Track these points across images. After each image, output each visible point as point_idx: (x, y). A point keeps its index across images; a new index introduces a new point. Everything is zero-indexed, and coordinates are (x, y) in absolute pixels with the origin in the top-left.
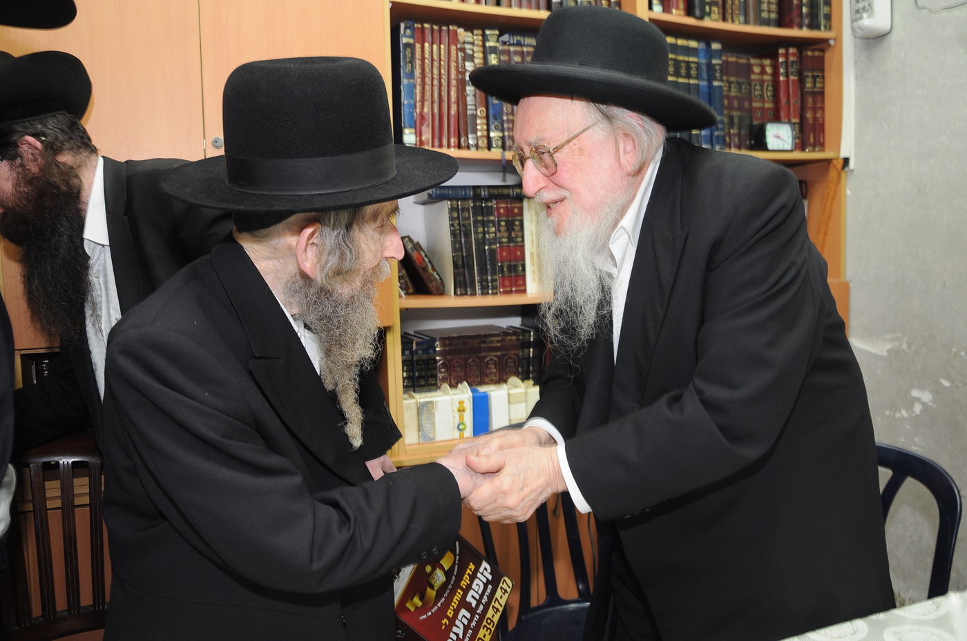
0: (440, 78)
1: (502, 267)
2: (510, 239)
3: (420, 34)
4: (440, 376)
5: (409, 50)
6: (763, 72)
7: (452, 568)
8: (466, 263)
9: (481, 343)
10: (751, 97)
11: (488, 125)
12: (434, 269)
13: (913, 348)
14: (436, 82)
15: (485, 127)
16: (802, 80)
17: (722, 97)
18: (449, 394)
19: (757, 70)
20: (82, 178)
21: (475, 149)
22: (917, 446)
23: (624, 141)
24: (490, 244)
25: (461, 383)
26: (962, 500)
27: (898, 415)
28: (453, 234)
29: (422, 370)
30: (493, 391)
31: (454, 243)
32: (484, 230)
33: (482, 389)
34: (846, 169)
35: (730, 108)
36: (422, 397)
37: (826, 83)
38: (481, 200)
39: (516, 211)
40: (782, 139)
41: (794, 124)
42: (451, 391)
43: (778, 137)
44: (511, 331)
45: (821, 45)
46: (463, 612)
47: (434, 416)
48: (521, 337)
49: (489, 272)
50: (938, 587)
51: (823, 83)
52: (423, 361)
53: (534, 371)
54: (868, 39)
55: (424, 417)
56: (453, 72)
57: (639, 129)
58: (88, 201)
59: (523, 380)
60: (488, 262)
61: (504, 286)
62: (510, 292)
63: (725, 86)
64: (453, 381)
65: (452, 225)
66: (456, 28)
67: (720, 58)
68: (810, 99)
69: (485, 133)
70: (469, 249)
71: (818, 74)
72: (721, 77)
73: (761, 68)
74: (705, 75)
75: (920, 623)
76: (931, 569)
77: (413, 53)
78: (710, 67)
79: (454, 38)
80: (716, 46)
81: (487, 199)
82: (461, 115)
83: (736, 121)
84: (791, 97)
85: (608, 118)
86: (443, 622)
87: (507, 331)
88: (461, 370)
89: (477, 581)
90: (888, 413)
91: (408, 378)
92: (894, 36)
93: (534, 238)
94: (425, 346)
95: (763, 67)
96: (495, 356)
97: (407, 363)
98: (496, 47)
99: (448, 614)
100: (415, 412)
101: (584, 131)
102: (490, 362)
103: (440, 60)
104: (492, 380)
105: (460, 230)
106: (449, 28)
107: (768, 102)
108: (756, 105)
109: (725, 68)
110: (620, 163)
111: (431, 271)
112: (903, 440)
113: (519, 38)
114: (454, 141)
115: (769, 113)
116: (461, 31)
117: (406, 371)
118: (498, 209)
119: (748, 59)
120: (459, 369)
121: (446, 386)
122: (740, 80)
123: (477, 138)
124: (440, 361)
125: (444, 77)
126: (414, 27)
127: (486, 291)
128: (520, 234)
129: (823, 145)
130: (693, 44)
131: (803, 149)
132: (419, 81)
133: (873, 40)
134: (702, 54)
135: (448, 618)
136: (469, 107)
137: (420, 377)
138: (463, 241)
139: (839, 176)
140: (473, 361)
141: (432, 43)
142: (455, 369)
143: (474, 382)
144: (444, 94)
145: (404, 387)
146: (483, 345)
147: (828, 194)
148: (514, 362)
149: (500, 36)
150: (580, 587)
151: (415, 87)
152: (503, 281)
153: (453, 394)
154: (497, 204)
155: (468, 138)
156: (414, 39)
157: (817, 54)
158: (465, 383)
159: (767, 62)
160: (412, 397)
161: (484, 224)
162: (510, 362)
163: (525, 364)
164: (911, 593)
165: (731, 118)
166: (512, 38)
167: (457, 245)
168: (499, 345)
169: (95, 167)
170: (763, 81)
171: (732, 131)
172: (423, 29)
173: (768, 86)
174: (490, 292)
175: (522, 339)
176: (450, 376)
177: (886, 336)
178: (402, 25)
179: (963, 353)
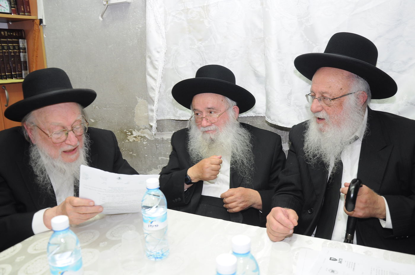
34: (42, 25)
129: (29, 12)
131: (19, 14)
139: (39, 28)
147: (35, 37)
179: (97, 107)
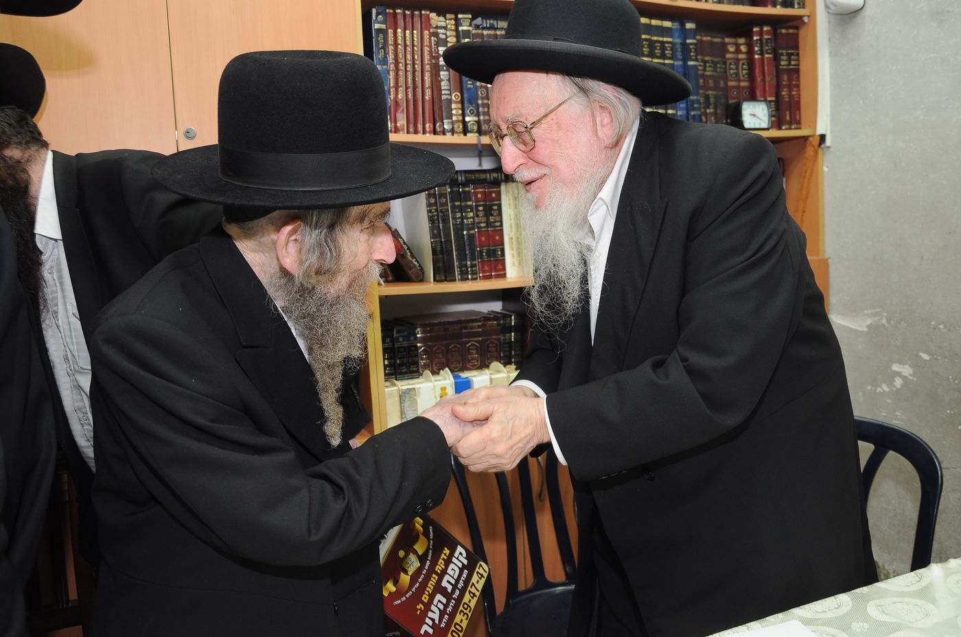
0: (414, 64)
1: (481, 252)
2: (489, 224)
3: (392, 20)
4: (422, 362)
5: (381, 36)
6: (738, 51)
7: (426, 553)
8: (444, 250)
9: (461, 329)
10: (727, 75)
11: (463, 109)
12: (413, 257)
13: (892, 322)
14: (409, 68)
15: (460, 112)
16: (776, 58)
17: (698, 77)
18: (431, 382)
19: (732, 49)
20: (30, 172)
21: (450, 133)
22: (898, 419)
23: (600, 114)
24: (469, 229)
25: (443, 370)
26: (943, 472)
27: (879, 390)
28: (431, 220)
29: (403, 357)
30: (475, 376)
31: (432, 229)
32: (462, 215)
33: (464, 375)
34: (823, 146)
35: (706, 87)
36: (403, 385)
37: (801, 59)
38: (458, 185)
39: (494, 195)
40: (758, 118)
41: (770, 101)
42: (433, 378)
43: (754, 115)
44: (492, 316)
45: (796, 23)
46: (439, 597)
47: (416, 403)
48: (502, 322)
49: (468, 257)
50: (921, 559)
51: (798, 60)
52: (404, 347)
53: (515, 355)
54: (841, 15)
55: (406, 404)
56: (427, 57)
57: (615, 101)
58: (37, 196)
59: (505, 365)
60: (467, 248)
61: (484, 272)
62: (490, 277)
63: (700, 65)
64: (435, 368)
65: (430, 211)
66: (428, 13)
67: (694, 38)
68: (785, 77)
69: (461, 118)
70: (448, 235)
71: (792, 51)
72: (696, 56)
73: (735, 48)
74: (679, 55)
75: (903, 594)
76: (914, 540)
77: (386, 39)
78: (684, 46)
79: (426, 23)
80: (690, 26)
81: (464, 185)
82: (436, 100)
83: (712, 100)
84: (766, 75)
85: (584, 91)
86: (418, 607)
87: (488, 316)
88: (443, 356)
89: (452, 566)
90: (869, 388)
91: (390, 365)
92: (868, 12)
93: (513, 222)
94: (405, 334)
95: (738, 46)
96: (477, 341)
97: (387, 351)
98: (469, 31)
99: (423, 599)
100: (397, 399)
101: (560, 105)
102: (471, 348)
103: (413, 46)
104: (474, 366)
105: (438, 215)
106: (421, 13)
107: (743, 81)
108: (731, 84)
109: (700, 48)
110: (597, 135)
111: (410, 258)
112: (884, 414)
113: (492, 22)
114: (429, 127)
115: (745, 91)
116: (433, 15)
117: (387, 359)
118: (476, 193)
119: (723, 38)
120: (441, 356)
121: (427, 373)
122: (716, 60)
123: (453, 123)
124: (421, 347)
125: (418, 62)
126: (386, 13)
127: (466, 277)
128: (498, 219)
129: (799, 122)
130: (667, 24)
131: (780, 128)
132: (392, 67)
133: (848, 17)
134: (676, 34)
135: (423, 603)
136: (443, 92)
137: (402, 364)
138: (441, 227)
139: (816, 153)
140: (455, 347)
141: (405, 30)
142: (437, 355)
143: (456, 368)
144: (418, 79)
145: (386, 374)
146: (464, 331)
147: (806, 172)
148: (496, 347)
149: (472, 19)
150: (567, 569)
151: (389, 73)
152: (483, 267)
153: (436, 381)
154: (474, 189)
155: (443, 123)
156: (386, 24)
157: (791, 31)
158: (447, 369)
159: (742, 41)
160: (394, 385)
161: (462, 209)
162: (491, 347)
163: (507, 349)
164: (895, 566)
165: (707, 97)
166: (485, 21)
167: (435, 232)
168: (480, 330)
169: (44, 161)
170: (738, 60)
171: (708, 111)
172: (395, 15)
173: (743, 64)
174: (470, 277)
175: (503, 324)
176: (432, 362)
177: (866, 312)
178: (374, 11)
179: (942, 327)
